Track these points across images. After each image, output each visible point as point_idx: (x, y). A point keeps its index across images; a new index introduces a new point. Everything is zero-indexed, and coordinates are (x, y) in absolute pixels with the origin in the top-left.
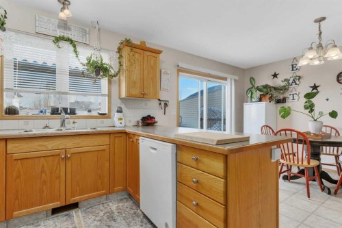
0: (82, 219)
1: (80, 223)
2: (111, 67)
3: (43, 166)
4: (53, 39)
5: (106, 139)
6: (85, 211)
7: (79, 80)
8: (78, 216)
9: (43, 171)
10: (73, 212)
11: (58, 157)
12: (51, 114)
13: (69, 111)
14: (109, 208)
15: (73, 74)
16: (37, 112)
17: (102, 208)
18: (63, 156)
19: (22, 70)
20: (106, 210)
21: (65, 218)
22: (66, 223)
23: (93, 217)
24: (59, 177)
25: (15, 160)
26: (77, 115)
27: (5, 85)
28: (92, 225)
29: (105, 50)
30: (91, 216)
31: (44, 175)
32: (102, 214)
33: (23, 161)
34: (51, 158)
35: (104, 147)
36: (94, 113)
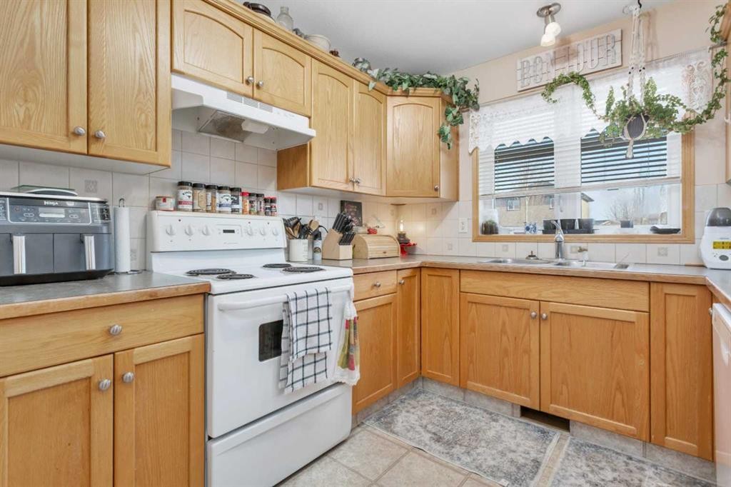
0: (562, 455)
1: (553, 460)
2: (675, 101)
3: (504, 324)
4: (543, 90)
5: (639, 297)
6: (579, 448)
7: (597, 157)
8: (560, 447)
9: (503, 332)
10: (556, 434)
11: (527, 311)
12: (544, 232)
13: (577, 227)
14: (637, 475)
15: (589, 145)
16: (521, 229)
17: (622, 466)
18: (533, 314)
19: (500, 161)
20: (626, 476)
21: (537, 434)
22: (531, 443)
23: (585, 468)
24: (527, 351)
25: (469, 302)
26: (597, 233)
27: (480, 190)
28: (572, 480)
29: (670, 58)
30: (582, 463)
31: (505, 338)
32: (609, 475)
33: (478, 306)
34: (515, 311)
35: (632, 316)
36: (643, 230)
